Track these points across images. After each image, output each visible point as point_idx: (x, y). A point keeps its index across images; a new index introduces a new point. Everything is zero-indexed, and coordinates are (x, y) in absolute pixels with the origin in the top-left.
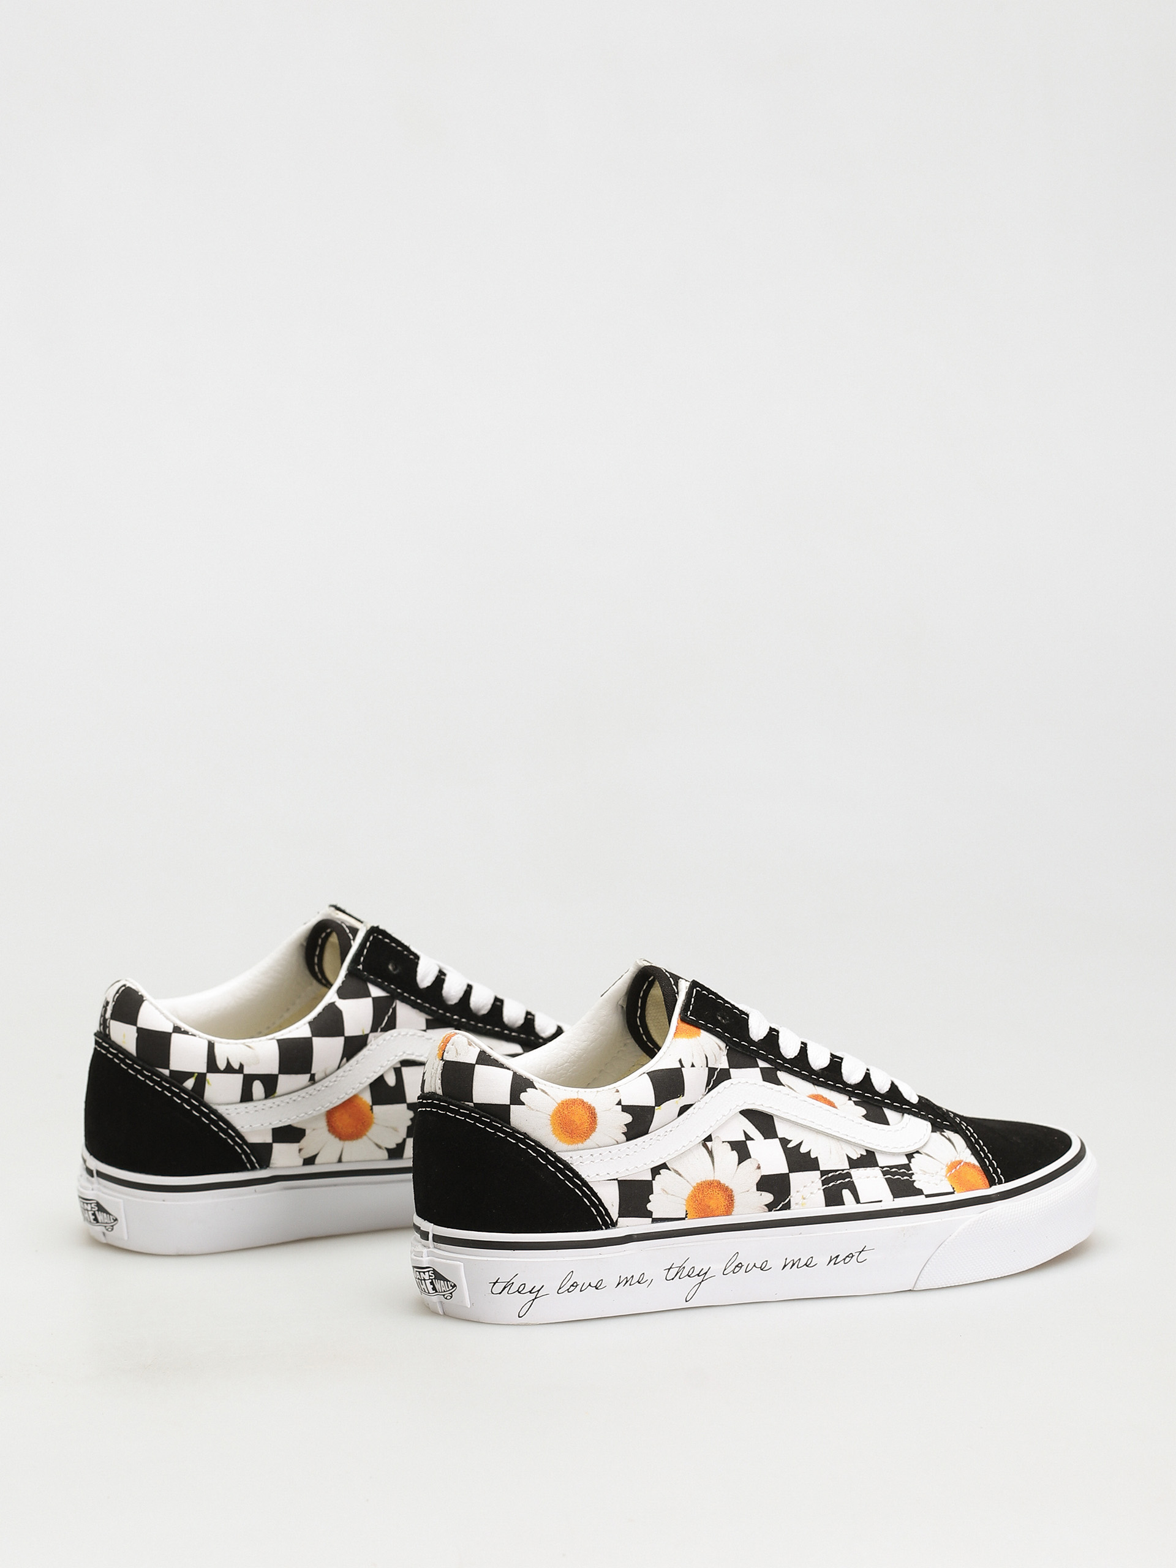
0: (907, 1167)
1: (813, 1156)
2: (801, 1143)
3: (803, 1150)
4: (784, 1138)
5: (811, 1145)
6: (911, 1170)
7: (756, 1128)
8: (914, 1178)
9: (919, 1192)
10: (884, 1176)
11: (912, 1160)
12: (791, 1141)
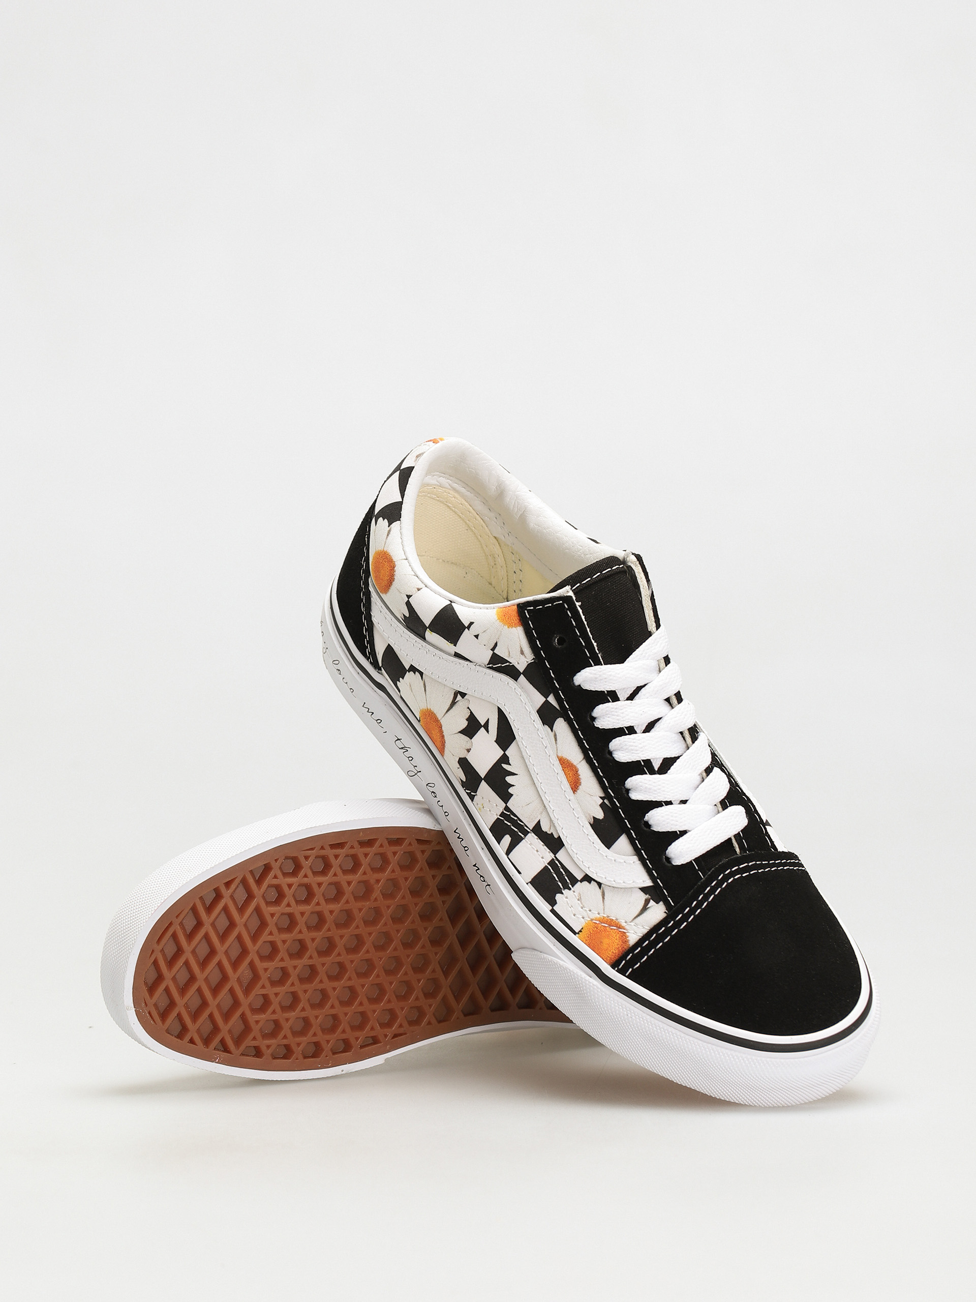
0: (574, 881)
1: (511, 790)
2: (514, 774)
3: (509, 779)
4: (508, 757)
5: (518, 784)
6: (573, 887)
7: (498, 728)
8: (565, 892)
9: (552, 902)
10: (548, 864)
11: (585, 883)
12: (510, 765)
